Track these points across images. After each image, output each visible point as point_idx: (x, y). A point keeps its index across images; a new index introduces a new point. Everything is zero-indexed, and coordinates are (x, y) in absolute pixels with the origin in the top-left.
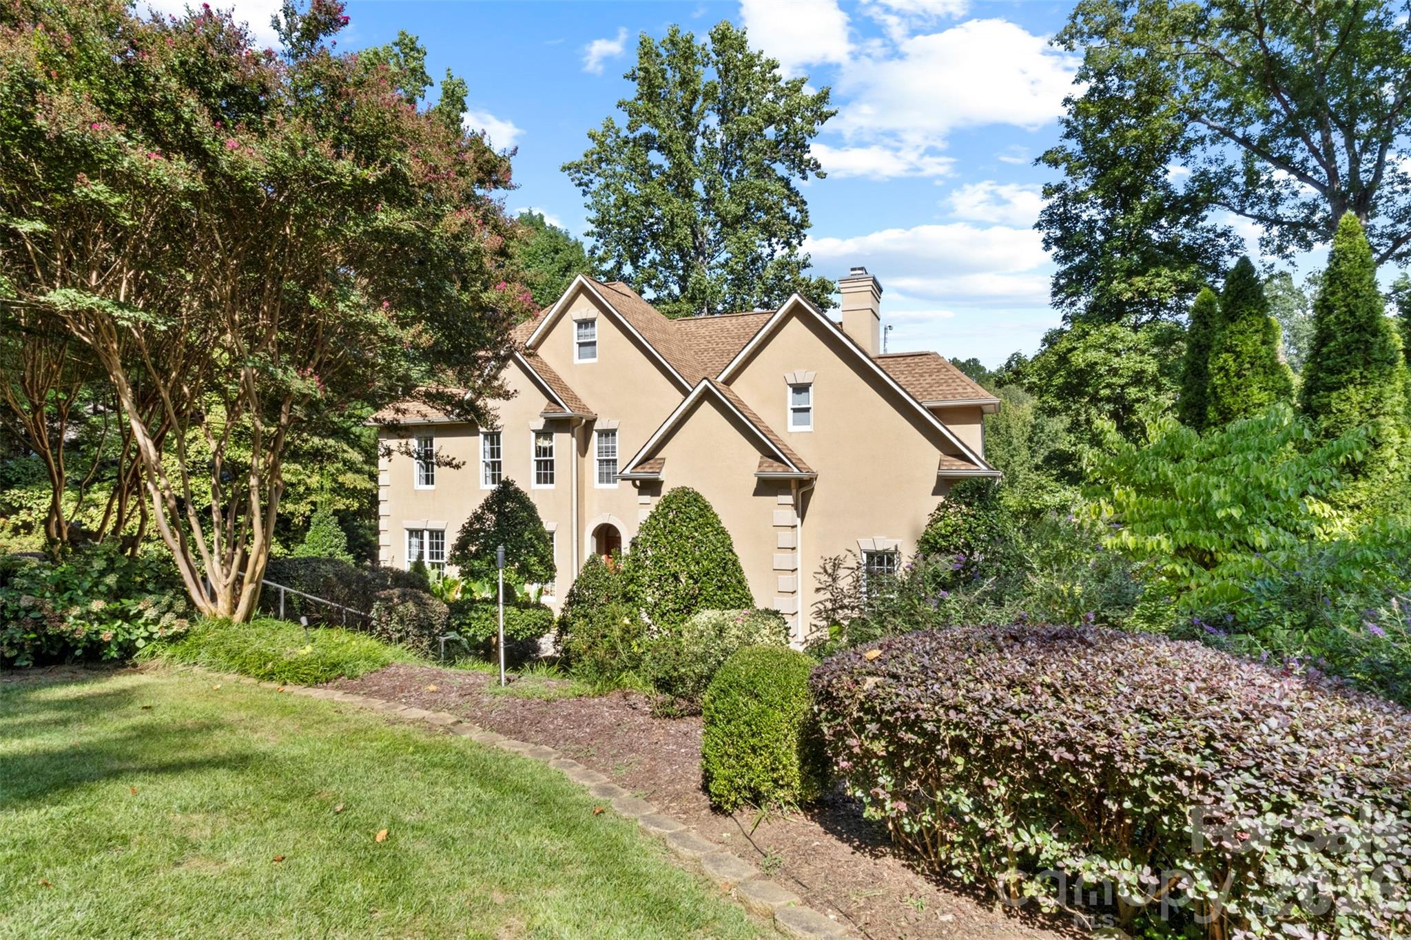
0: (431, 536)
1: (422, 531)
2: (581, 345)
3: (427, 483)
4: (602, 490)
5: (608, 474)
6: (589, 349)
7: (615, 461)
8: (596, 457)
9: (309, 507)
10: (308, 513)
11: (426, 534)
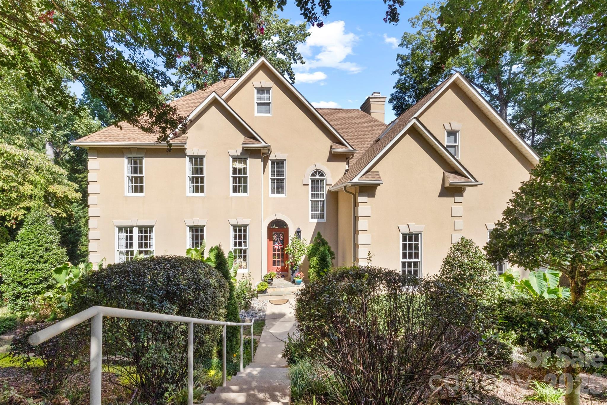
0: (140, 231)
1: (132, 228)
2: (259, 104)
3: (136, 191)
4: (274, 198)
5: (278, 188)
6: (264, 108)
7: (283, 180)
8: (270, 177)
9: (23, 212)
10: (20, 217)
11: (136, 231)
